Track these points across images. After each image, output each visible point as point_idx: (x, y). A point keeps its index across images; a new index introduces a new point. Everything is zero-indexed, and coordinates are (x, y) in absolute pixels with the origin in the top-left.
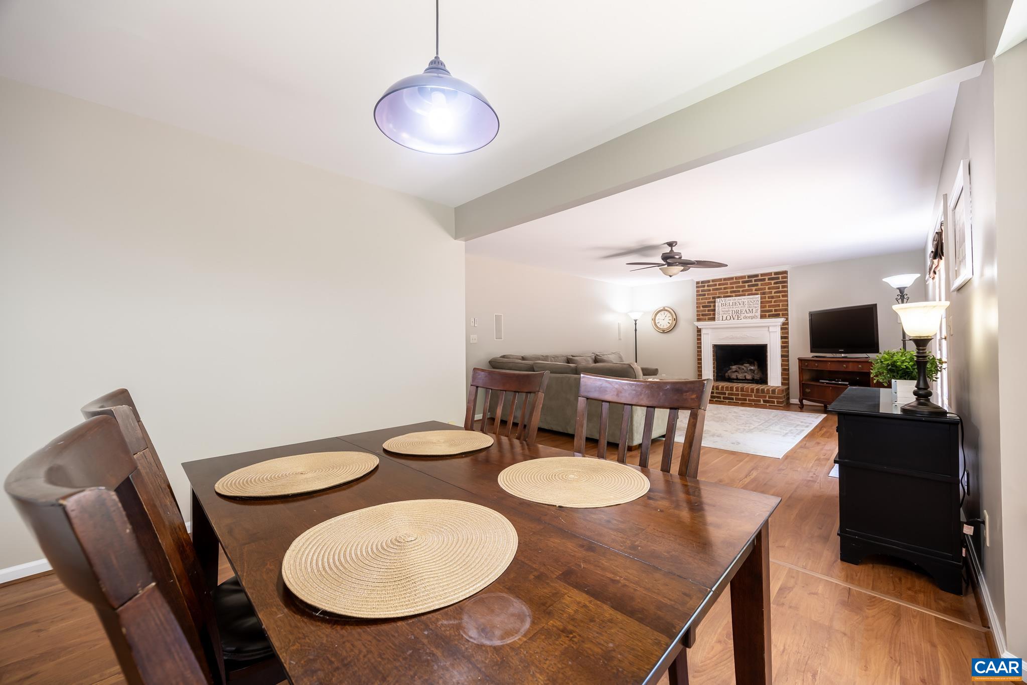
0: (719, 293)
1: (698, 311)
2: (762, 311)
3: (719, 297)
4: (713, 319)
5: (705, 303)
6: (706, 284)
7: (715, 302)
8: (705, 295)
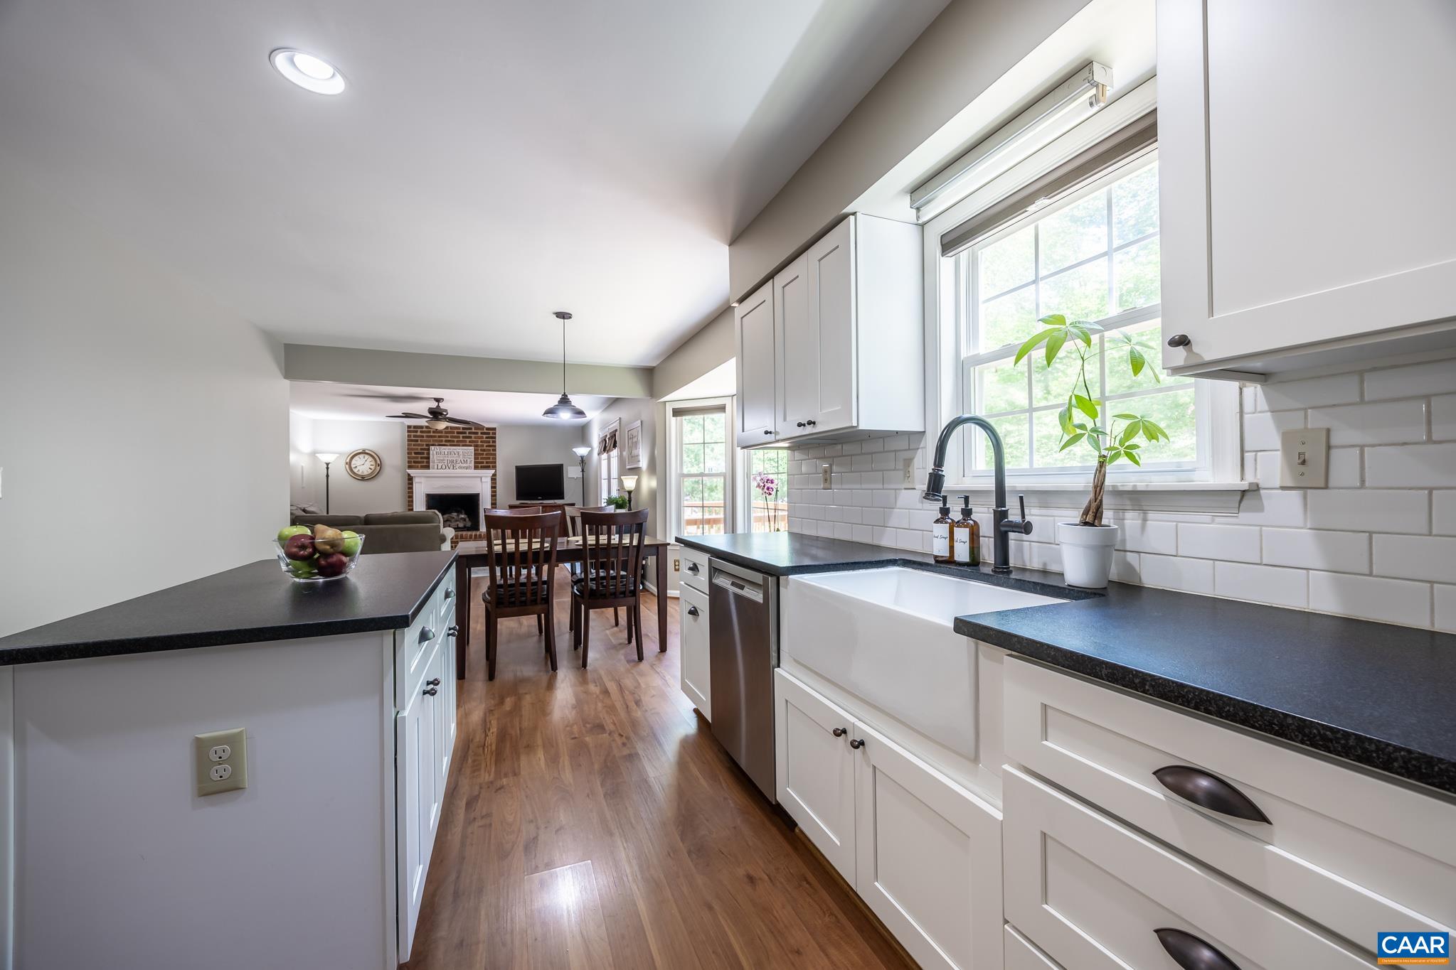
0: (433, 441)
1: (409, 458)
2: (475, 462)
3: (433, 445)
4: (428, 467)
5: (417, 449)
6: (419, 430)
7: (429, 449)
8: (417, 441)
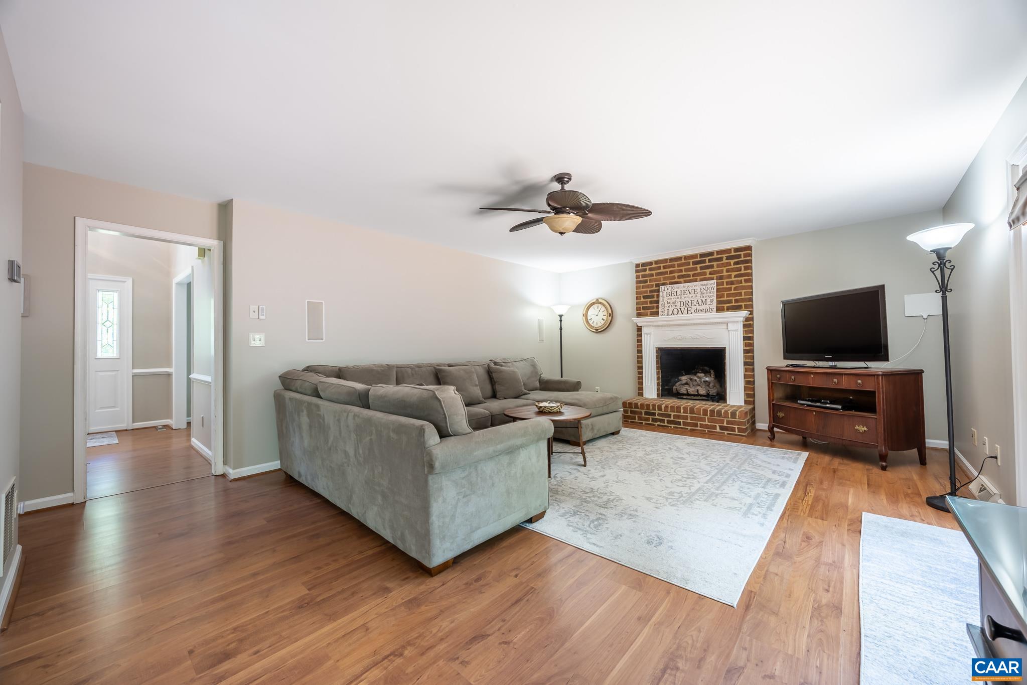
0: (664, 279)
1: (637, 304)
2: (718, 302)
3: (664, 284)
4: (656, 314)
5: (646, 292)
6: (648, 267)
7: (658, 291)
8: (646, 282)
